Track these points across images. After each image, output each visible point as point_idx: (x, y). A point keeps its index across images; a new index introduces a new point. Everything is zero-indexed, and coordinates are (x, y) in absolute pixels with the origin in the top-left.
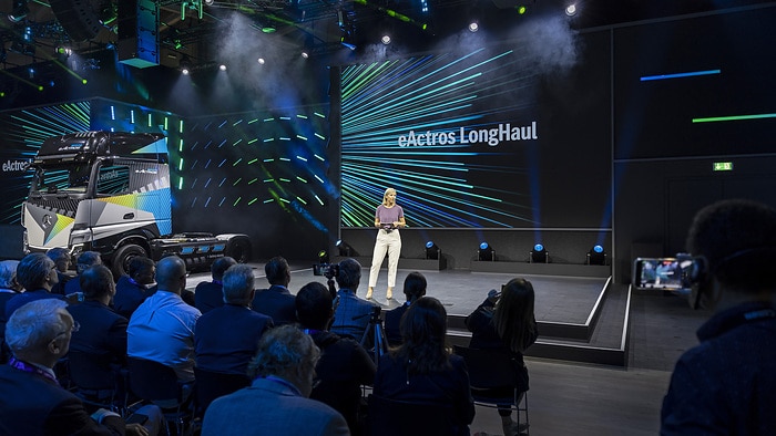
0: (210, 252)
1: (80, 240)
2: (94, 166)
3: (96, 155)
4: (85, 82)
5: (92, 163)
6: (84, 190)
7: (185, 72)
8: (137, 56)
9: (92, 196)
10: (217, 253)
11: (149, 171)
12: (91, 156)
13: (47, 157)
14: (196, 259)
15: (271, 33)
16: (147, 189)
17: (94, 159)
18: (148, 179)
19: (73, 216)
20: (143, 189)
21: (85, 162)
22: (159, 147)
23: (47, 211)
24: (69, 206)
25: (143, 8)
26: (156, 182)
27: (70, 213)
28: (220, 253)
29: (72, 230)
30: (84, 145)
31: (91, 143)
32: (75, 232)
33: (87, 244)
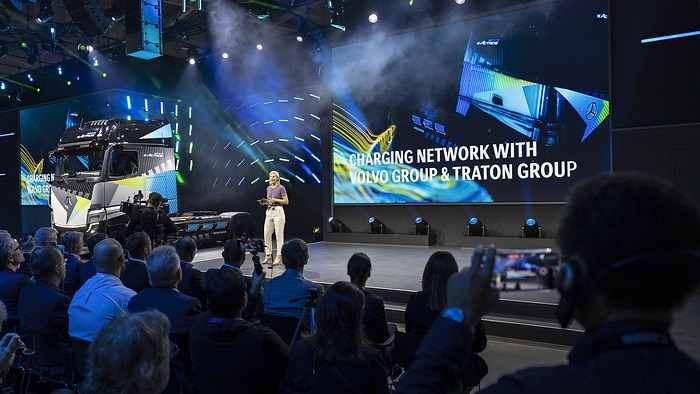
0: (214, 229)
1: (96, 219)
2: (107, 152)
3: (108, 142)
4: (105, 75)
5: (105, 149)
6: (98, 173)
7: (192, 62)
8: (142, 49)
9: (105, 179)
10: (219, 230)
11: (156, 155)
12: (104, 143)
13: (68, 145)
14: (201, 236)
15: (267, 19)
16: (154, 172)
17: (106, 145)
18: (155, 162)
19: (90, 198)
20: (150, 172)
21: (99, 149)
22: (163, 132)
23: (68, 193)
24: (86, 189)
25: (146, 4)
26: (163, 165)
27: (87, 194)
28: (223, 230)
29: (89, 210)
30: (98, 133)
31: (104, 130)
32: (92, 212)
33: (102, 223)
